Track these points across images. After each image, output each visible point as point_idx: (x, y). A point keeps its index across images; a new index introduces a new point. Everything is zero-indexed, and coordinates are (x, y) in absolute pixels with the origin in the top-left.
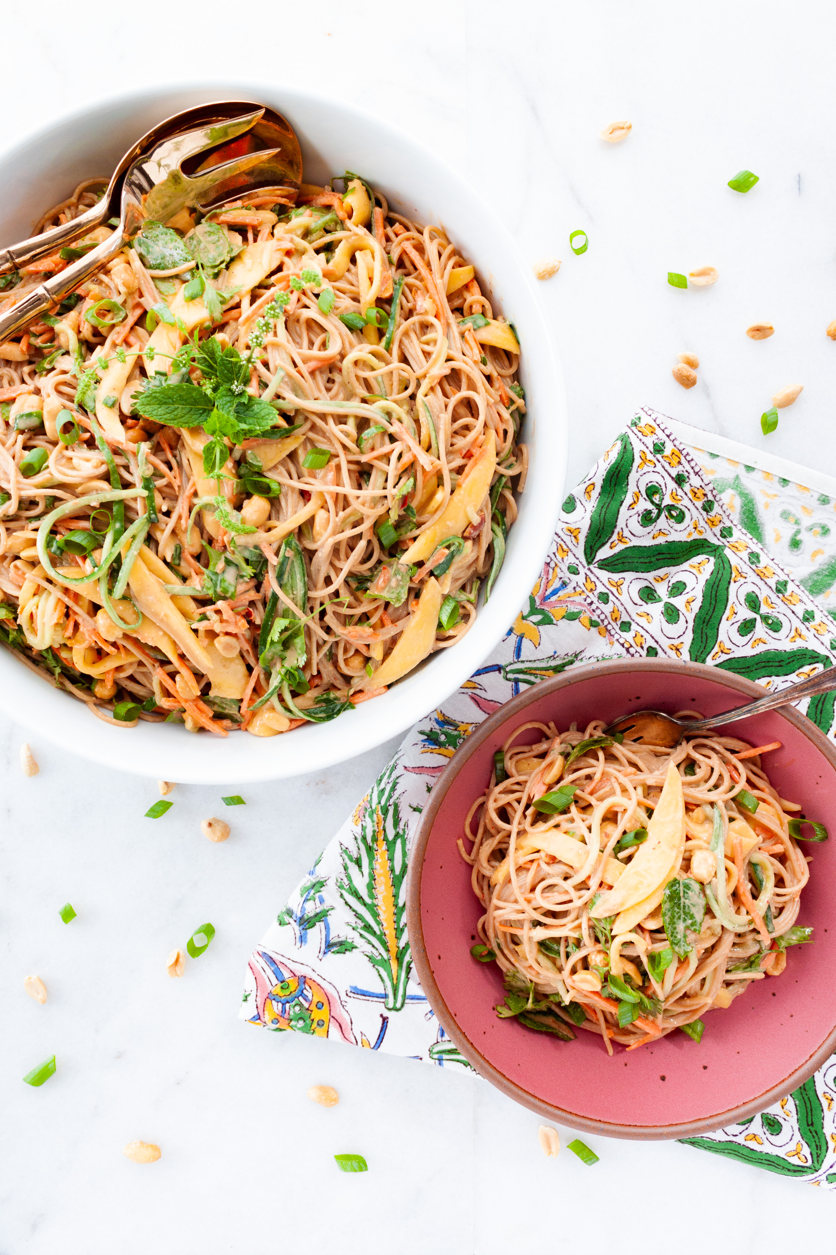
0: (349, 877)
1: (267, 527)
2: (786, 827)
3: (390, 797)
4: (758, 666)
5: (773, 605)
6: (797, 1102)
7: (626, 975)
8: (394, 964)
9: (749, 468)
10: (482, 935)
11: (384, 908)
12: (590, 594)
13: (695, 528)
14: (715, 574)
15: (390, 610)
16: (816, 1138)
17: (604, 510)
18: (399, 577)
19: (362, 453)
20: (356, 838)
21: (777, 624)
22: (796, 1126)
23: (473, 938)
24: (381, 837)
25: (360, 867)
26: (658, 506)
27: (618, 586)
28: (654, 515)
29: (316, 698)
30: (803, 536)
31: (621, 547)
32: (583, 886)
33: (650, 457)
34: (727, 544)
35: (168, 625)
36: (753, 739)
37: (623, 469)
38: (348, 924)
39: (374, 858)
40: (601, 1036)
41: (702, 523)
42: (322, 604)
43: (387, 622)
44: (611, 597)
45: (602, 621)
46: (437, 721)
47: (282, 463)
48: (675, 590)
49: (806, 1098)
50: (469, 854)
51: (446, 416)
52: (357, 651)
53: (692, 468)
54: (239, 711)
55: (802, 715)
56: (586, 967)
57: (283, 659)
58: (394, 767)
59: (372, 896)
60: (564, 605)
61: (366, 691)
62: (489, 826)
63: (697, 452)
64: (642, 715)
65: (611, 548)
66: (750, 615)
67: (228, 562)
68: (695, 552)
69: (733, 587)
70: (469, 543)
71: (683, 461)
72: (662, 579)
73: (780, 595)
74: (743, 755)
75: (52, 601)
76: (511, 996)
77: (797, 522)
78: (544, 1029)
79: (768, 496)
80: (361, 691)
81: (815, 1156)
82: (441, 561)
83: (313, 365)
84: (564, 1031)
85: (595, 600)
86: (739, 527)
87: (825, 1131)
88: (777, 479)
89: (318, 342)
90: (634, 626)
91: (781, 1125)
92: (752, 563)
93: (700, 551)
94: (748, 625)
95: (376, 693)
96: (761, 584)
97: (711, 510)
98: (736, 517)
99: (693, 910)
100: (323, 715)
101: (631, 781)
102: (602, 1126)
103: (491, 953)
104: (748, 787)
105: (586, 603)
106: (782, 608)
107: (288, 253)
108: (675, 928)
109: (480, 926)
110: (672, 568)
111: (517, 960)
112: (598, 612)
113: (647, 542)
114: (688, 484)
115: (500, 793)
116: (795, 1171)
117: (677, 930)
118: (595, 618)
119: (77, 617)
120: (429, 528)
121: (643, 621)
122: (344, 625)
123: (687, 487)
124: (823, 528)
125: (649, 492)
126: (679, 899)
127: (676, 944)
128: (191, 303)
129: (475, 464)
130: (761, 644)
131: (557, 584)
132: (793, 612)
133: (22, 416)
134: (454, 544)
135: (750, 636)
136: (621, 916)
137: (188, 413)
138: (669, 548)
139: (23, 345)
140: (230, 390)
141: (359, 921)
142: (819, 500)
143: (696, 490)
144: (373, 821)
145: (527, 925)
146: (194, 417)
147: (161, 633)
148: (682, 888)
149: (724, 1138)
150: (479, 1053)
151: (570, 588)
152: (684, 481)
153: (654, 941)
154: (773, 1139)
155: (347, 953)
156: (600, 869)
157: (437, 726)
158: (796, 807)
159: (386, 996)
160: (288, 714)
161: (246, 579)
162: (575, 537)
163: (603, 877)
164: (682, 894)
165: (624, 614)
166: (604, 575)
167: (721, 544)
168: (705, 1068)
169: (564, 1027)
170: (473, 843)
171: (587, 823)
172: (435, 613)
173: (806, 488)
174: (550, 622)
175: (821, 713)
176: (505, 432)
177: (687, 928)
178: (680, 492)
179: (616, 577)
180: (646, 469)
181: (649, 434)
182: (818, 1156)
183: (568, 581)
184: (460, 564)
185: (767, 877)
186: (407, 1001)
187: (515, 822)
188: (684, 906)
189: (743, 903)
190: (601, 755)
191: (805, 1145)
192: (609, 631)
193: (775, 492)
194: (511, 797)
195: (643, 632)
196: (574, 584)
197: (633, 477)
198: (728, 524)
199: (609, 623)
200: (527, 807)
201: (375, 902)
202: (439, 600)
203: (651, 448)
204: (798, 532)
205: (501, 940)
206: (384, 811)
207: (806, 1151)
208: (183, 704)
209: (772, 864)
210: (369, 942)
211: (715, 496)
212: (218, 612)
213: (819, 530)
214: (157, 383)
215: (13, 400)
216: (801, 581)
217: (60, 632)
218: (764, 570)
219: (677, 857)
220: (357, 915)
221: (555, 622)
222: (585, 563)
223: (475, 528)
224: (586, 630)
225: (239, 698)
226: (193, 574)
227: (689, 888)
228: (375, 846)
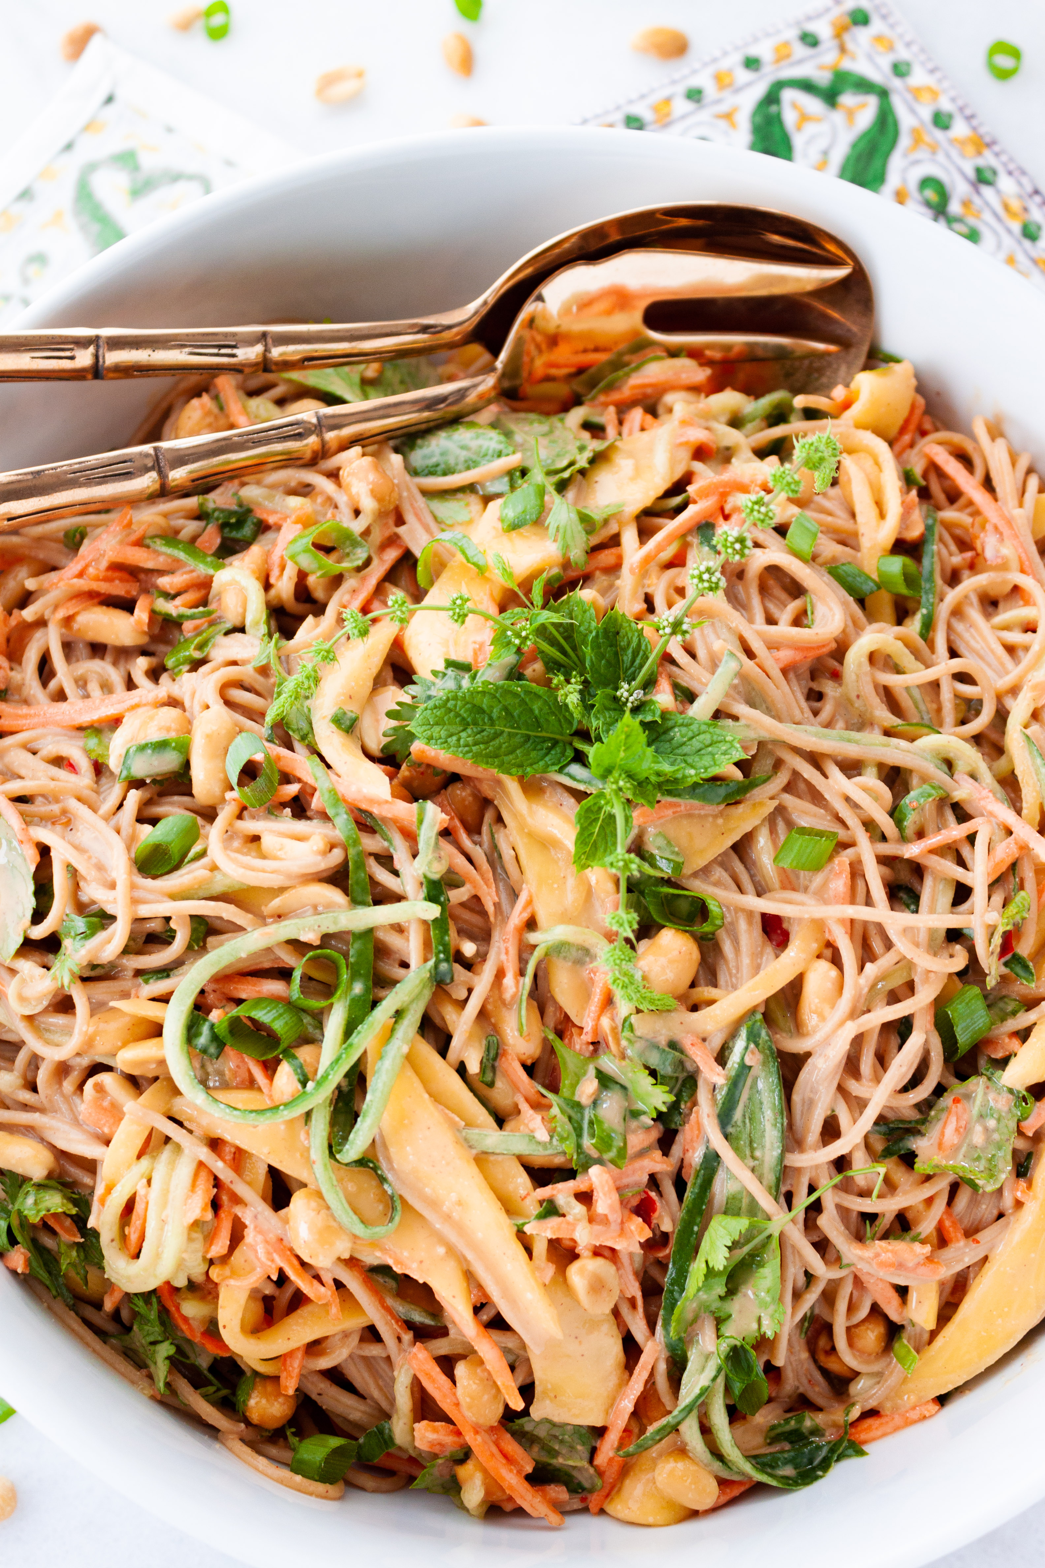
1: (691, 1003)
15: (962, 1203)
18: (992, 1124)
19: (903, 839)
29: (773, 1428)
35: (460, 1228)
42: (812, 1189)
43: (953, 1233)
47: (721, 861)
52: (876, 1310)
54: (591, 1461)
57: (719, 1321)
61: (891, 1411)
67: (605, 1080)
75: (184, 1170)
80: (872, 1413)
83: (786, 655)
89: (786, 615)
95: (914, 1415)
100: (788, 1471)
107: (701, 453)
119: (238, 1211)
122: (859, 1237)
128: (514, 534)
133: (142, 748)
137: (522, 745)
139: (141, 614)
140: (616, 699)
146: (533, 754)
147: (441, 1250)
160: (717, 1465)
161: (647, 1120)
208: (470, 1438)
212: (585, 1197)
214: (450, 684)
215: (116, 722)
217: (199, 1245)
225: (599, 1424)
226: (524, 1107)
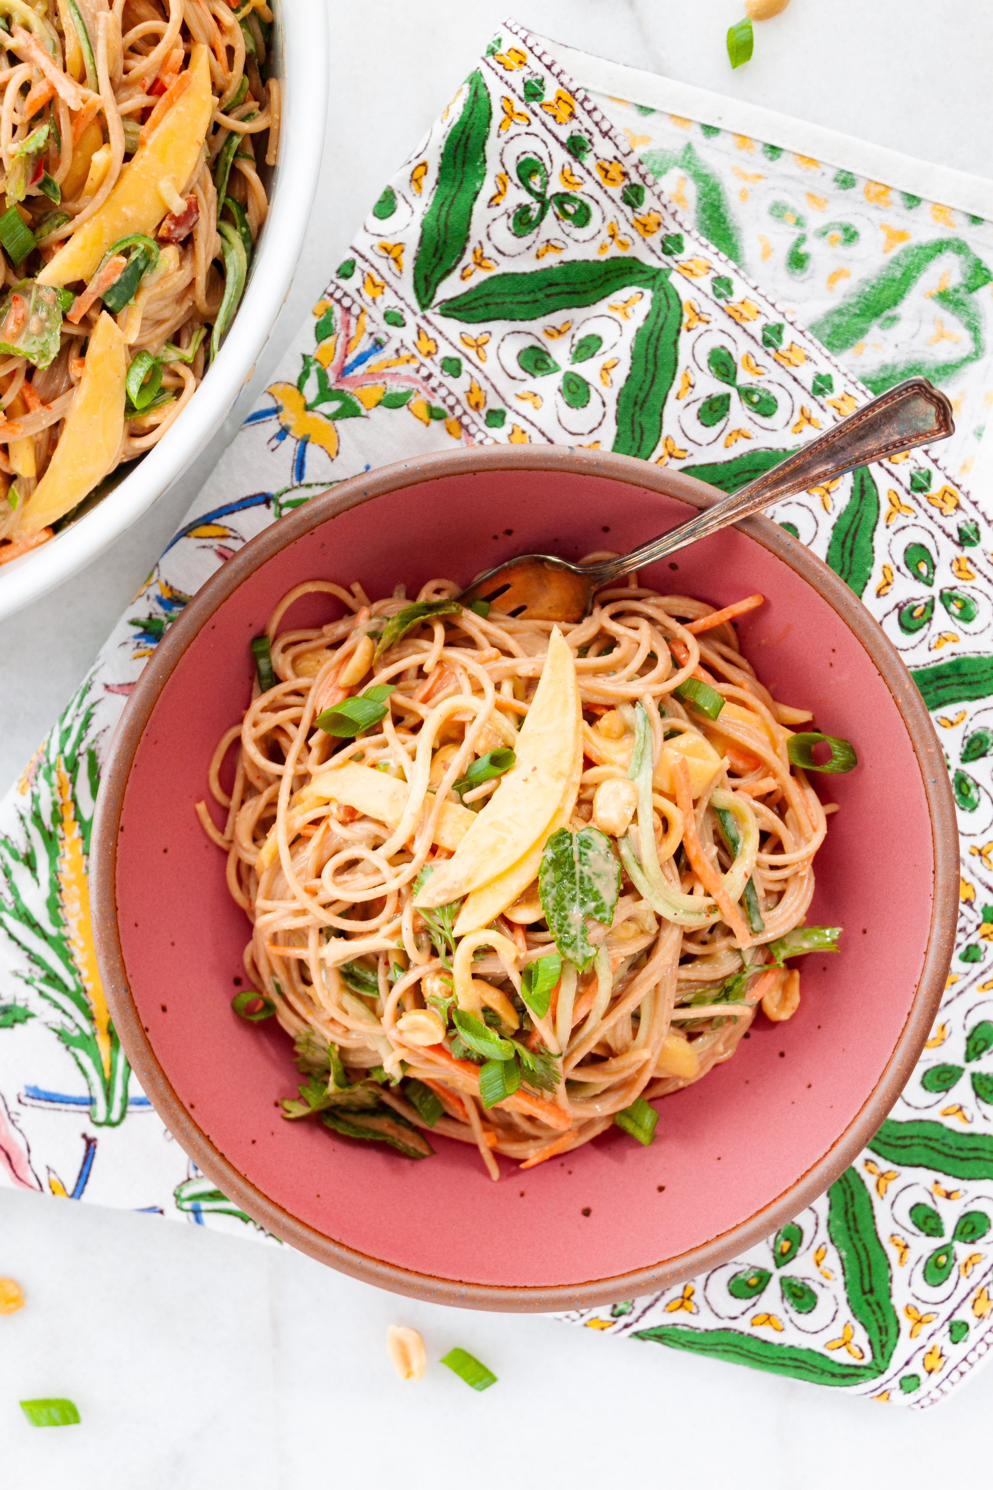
0: (13, 889)
2: (783, 749)
3: (80, 739)
4: (739, 479)
5: (760, 369)
6: (844, 1254)
7: (487, 1010)
8: (103, 1044)
9: (710, 130)
10: (252, 976)
11: (81, 943)
12: (427, 361)
13: (612, 236)
14: (653, 318)
15: (38, 379)
16: (879, 1315)
17: (445, 208)
18: (43, 315)
20: (22, 818)
21: (768, 402)
22: (842, 1296)
23: (237, 982)
24: (69, 815)
25: (33, 869)
26: (540, 197)
27: (478, 346)
28: (534, 214)
30: (812, 247)
31: (480, 276)
32: (404, 853)
33: (519, 107)
34: (675, 266)
36: (719, 597)
37: (474, 133)
38: (16, 974)
39: (57, 853)
40: (475, 1147)
41: (625, 227)
43: (33, 402)
44: (466, 366)
45: (452, 408)
46: (160, 601)
48: (583, 350)
49: (859, 1245)
50: (222, 830)
51: (110, 15)
53: (597, 124)
55: (817, 559)
56: (421, 1003)
58: (89, 688)
59: (57, 921)
60: (380, 382)
61: (16, 541)
62: (252, 776)
63: (616, 106)
64: (519, 564)
65: (463, 278)
66: (719, 388)
68: (618, 283)
69: (685, 340)
70: (171, 252)
71: (579, 111)
72: (560, 332)
73: (771, 350)
74: (701, 624)
76: (312, 1084)
77: (799, 222)
78: (369, 1136)
79: (745, 177)
80: (6, 542)
81: (877, 1347)
82: (115, 279)
84: (411, 1142)
85: (436, 370)
86: (695, 234)
87: (894, 1301)
88: (759, 147)
90: (511, 417)
91: (814, 1297)
92: (719, 296)
93: (627, 279)
94: (717, 405)
95: (32, 541)
96: (735, 331)
97: (640, 202)
98: (689, 217)
99: (599, 885)
101: (490, 672)
102: (464, 1290)
103: (269, 1006)
104: (704, 675)
105: (418, 377)
106: (775, 373)
108: (565, 918)
109: (247, 960)
110: (575, 311)
111: (311, 1012)
112: (443, 392)
113: (527, 265)
114: (591, 154)
115: (264, 710)
116: (844, 1376)
117: (570, 920)
118: (437, 403)
120: (88, 219)
121: (525, 407)
123: (589, 161)
124: (846, 230)
125: (522, 172)
126: (572, 866)
127: (568, 946)
129: (171, 104)
130: (742, 441)
131: (365, 344)
132: (795, 379)
134: (136, 248)
135: (720, 425)
136: (470, 900)
138: (566, 273)
141: (36, 969)
142: (836, 180)
143: (606, 165)
144: (51, 785)
145: (313, 938)
148: (575, 848)
149: (714, 1324)
150: (235, 1170)
151: (388, 352)
152: (583, 148)
153: (531, 945)
154: (802, 1320)
155: (18, 1026)
156: (431, 821)
157: (160, 610)
158: (802, 716)
159: (91, 1101)
162: (396, 260)
163: (436, 835)
164: (576, 857)
165: (492, 397)
166: (452, 327)
167: (664, 266)
168: (661, 1189)
169: (409, 1133)
170: (226, 810)
171: (410, 745)
172: (119, 381)
173: (812, 161)
174: (355, 413)
175: (851, 554)
176: (230, 51)
177: (588, 917)
178: (577, 168)
179: (474, 330)
180: (514, 130)
181: (515, 64)
182: (883, 1346)
183: (384, 338)
184: (158, 290)
185: (747, 834)
186: (130, 1108)
187: (290, 759)
188: (581, 878)
189: (697, 878)
190: (439, 631)
191: (859, 1328)
192: (466, 428)
193: (758, 171)
194: (281, 717)
195: (525, 425)
196: (395, 344)
197: (493, 146)
198: (674, 229)
199: (465, 413)
200: (312, 731)
201: (65, 932)
202: (122, 357)
203: (521, 91)
204: (802, 239)
205: (282, 978)
206: (70, 765)
207: (861, 1338)
209: (757, 814)
210: (56, 1005)
211: (643, 177)
213: (839, 234)
216: (812, 328)
218: (740, 308)
219: (566, 793)
220: (33, 958)
221: (363, 412)
222: (416, 307)
223: (178, 221)
224: (421, 425)
227: (589, 846)
228: (59, 832)
